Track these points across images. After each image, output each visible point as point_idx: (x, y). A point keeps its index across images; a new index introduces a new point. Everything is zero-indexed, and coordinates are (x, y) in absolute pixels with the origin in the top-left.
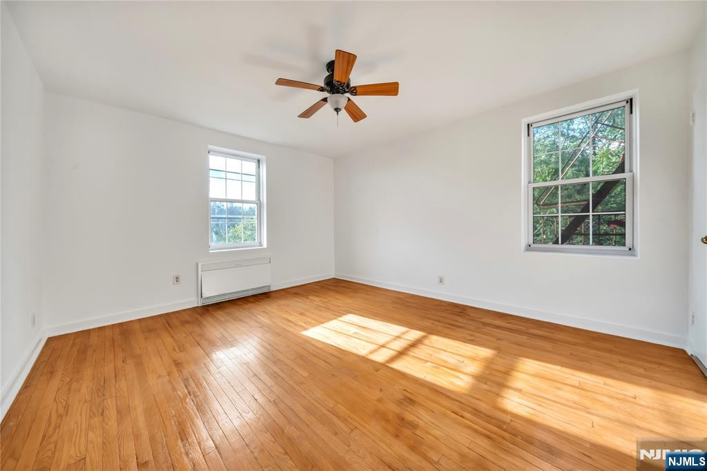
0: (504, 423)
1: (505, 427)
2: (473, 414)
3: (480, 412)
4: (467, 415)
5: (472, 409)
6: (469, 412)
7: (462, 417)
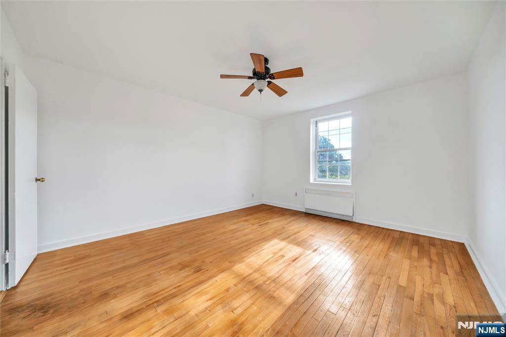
0: (158, 306)
1: (155, 304)
2: (173, 294)
3: (173, 298)
4: (174, 291)
5: (177, 294)
6: (176, 292)
7: (175, 288)
